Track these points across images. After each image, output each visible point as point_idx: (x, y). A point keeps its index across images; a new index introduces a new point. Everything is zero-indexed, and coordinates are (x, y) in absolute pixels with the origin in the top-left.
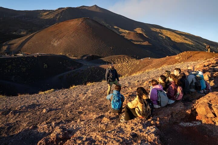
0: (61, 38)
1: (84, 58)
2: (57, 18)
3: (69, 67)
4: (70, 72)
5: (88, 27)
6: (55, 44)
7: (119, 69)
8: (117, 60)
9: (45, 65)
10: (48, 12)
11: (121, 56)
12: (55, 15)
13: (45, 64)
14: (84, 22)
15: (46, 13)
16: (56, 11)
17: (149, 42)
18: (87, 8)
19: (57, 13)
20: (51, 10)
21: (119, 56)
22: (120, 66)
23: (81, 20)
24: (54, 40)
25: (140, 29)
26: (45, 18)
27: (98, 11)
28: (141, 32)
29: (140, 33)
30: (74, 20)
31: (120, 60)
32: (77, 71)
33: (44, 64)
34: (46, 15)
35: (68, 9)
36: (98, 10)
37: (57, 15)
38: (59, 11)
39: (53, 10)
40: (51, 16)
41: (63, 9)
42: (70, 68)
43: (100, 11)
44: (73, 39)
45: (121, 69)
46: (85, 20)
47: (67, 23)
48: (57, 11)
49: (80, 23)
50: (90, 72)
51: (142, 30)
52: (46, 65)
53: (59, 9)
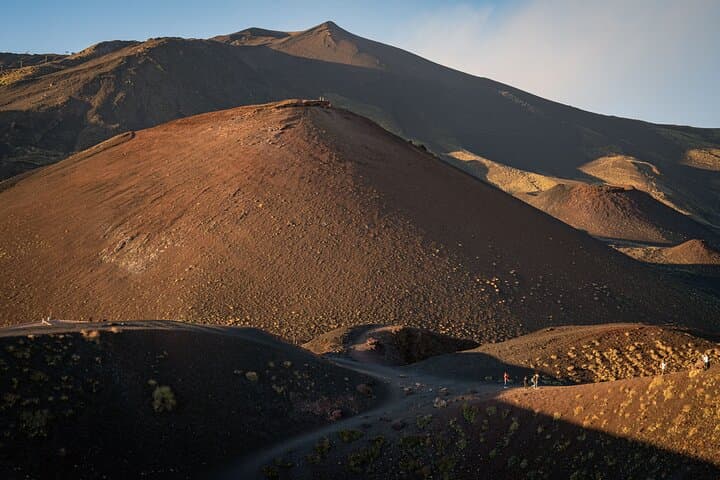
0: (160, 227)
1: (359, 347)
2: (90, 106)
3: (307, 406)
4: (323, 433)
5: (325, 157)
6: (132, 266)
7: (673, 416)
8: (603, 359)
9: (157, 392)
10: (29, 70)
11: (619, 332)
12: (80, 85)
13: (160, 384)
14: (299, 125)
15: (16, 76)
16: (82, 59)
17: (706, 245)
18: (275, 44)
19: (92, 75)
20: (50, 57)
21: (609, 334)
22: (668, 394)
23: (275, 115)
24: (120, 236)
25: (630, 160)
26: (15, 106)
27: (348, 61)
28: (639, 185)
29: (634, 190)
30: (229, 112)
31: (620, 354)
32: (366, 426)
33: (152, 382)
34: (19, 84)
35: (159, 46)
36: (345, 56)
37: (90, 88)
38: (103, 60)
39: (61, 53)
40: (55, 94)
41: (127, 52)
42: (316, 407)
43: (357, 63)
44: (240, 232)
45: (686, 409)
46: (300, 111)
47: (188, 131)
48: (91, 64)
49: (273, 130)
50: (457, 434)
51: (640, 168)
52: (163, 391)
53: (103, 48)
